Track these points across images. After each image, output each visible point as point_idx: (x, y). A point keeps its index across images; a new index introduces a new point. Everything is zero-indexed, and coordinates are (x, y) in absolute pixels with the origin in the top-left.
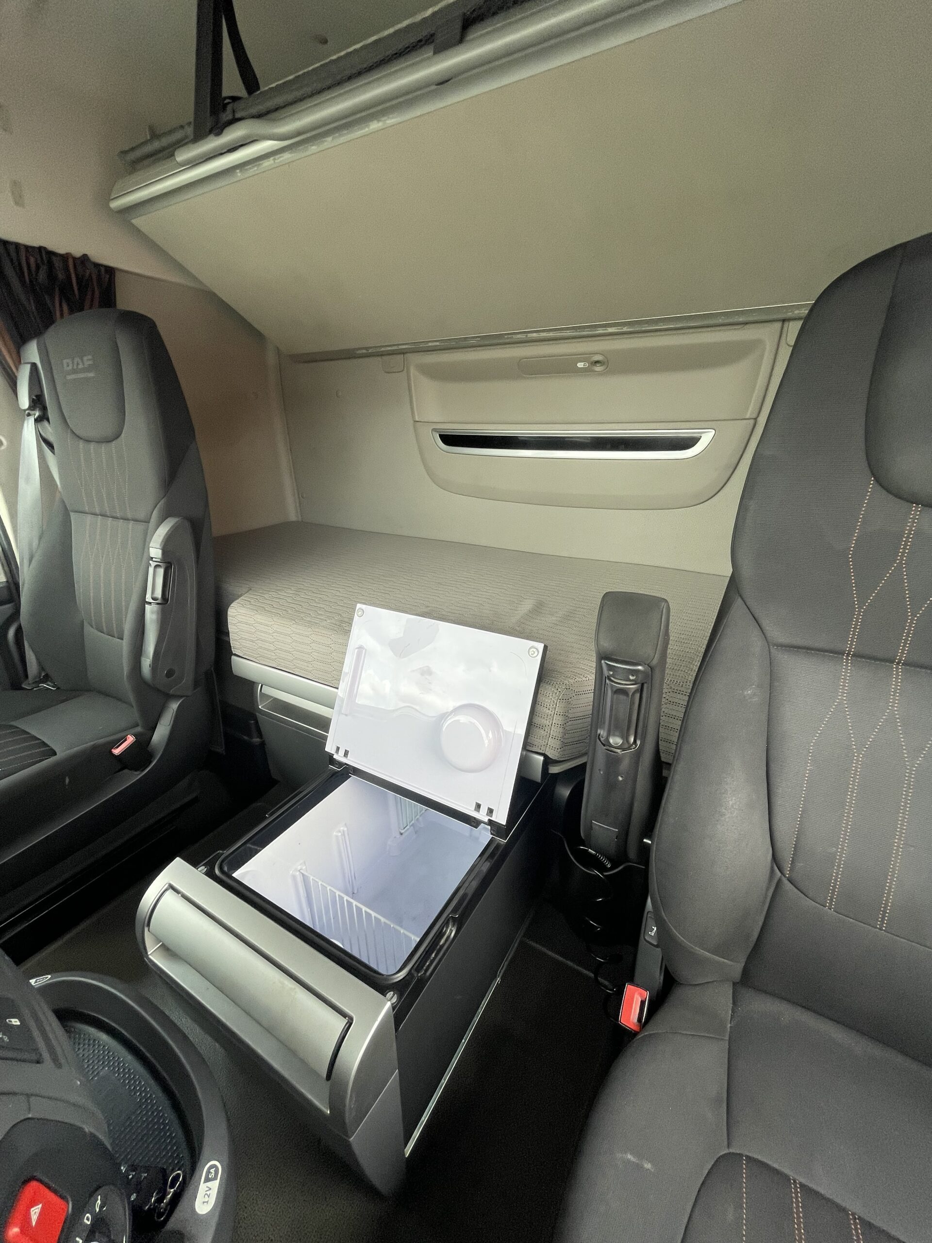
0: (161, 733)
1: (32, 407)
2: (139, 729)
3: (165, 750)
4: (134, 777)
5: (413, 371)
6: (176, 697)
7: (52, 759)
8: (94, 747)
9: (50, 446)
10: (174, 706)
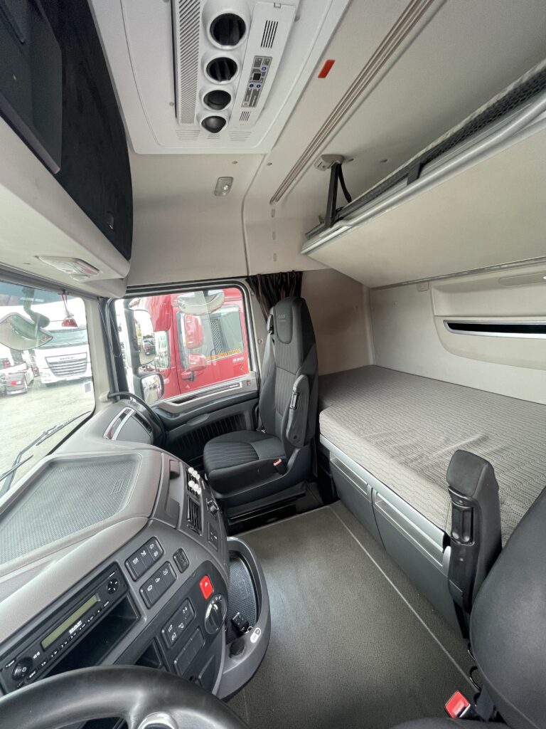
0: (291, 461)
1: (270, 330)
2: (285, 457)
3: (292, 469)
4: (279, 477)
5: (433, 290)
6: (298, 448)
7: (257, 461)
8: (268, 461)
9: (274, 341)
10: (297, 451)
